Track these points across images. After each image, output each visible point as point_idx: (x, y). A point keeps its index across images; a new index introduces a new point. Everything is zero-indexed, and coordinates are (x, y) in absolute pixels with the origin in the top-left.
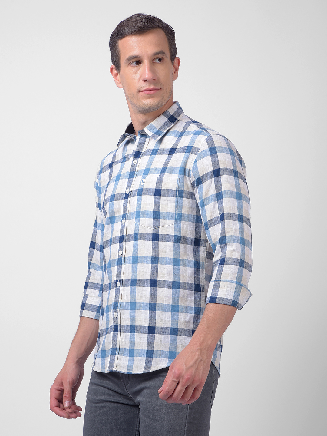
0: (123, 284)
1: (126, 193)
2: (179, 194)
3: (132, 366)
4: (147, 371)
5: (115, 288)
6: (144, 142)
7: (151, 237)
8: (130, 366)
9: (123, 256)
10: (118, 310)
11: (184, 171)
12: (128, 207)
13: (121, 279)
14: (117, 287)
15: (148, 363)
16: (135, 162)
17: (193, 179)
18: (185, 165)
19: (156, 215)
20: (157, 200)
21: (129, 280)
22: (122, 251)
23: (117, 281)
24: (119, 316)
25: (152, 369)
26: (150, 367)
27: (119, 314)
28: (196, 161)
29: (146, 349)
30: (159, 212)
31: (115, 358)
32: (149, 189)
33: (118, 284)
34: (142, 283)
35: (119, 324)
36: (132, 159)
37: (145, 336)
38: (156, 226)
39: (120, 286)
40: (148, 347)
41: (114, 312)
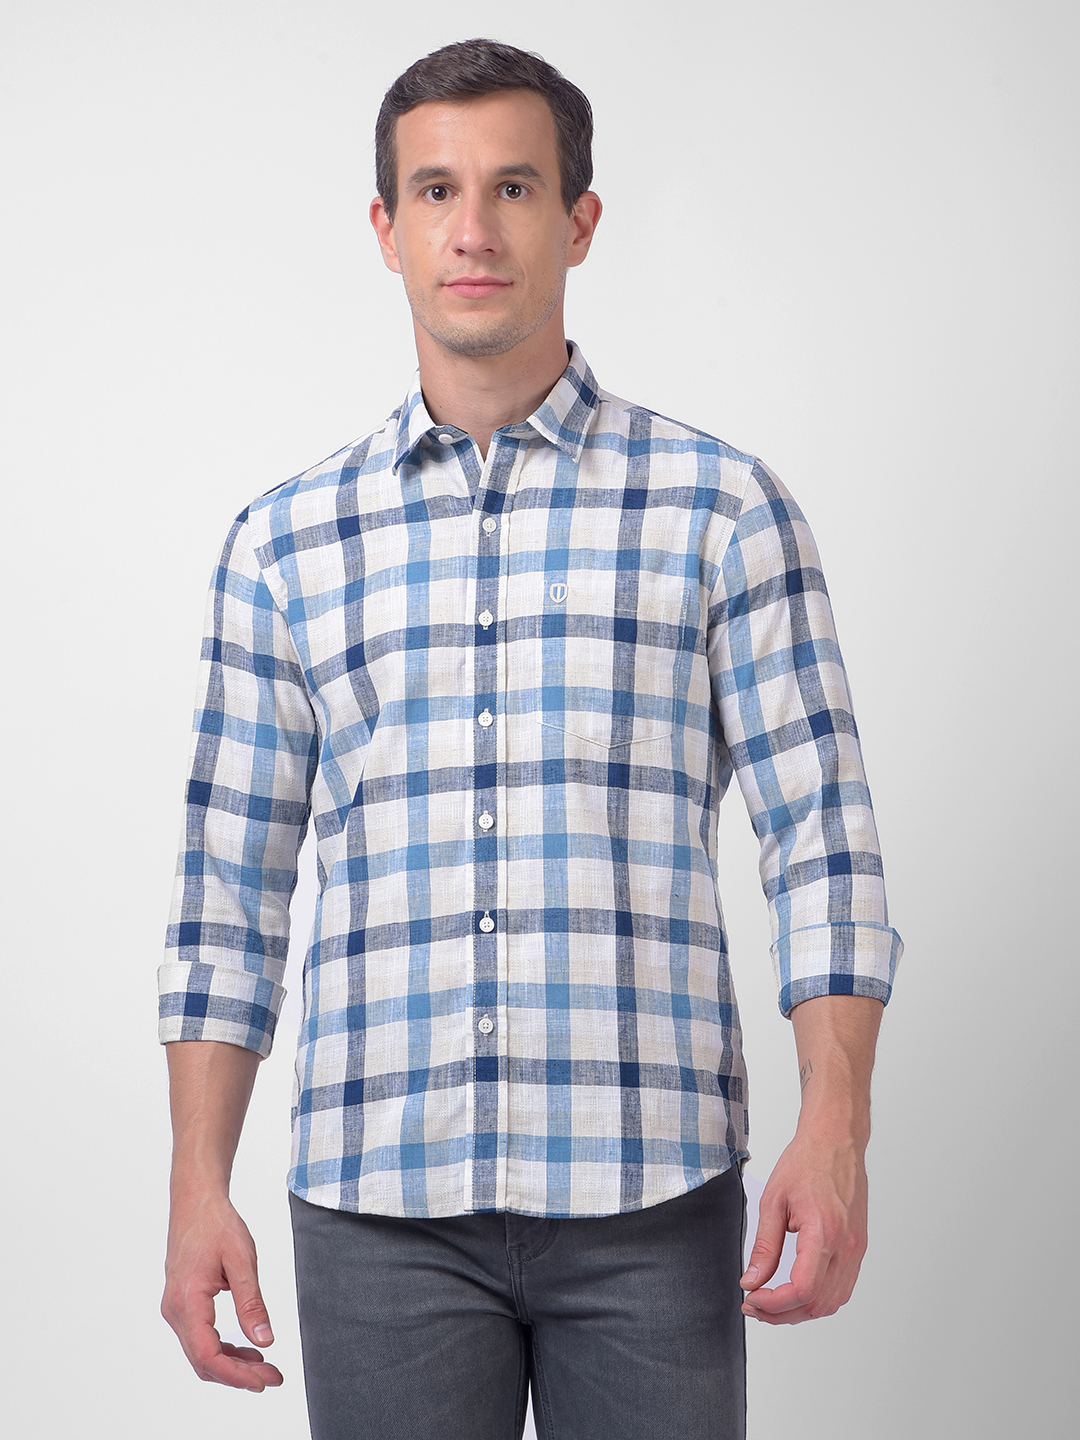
0: (508, 923)
1: (479, 627)
2: (687, 639)
3: (568, 1191)
4: (632, 1206)
5: (470, 938)
6: (510, 464)
7: (604, 775)
8: (559, 1188)
9: (500, 833)
10: (501, 1009)
11: (699, 569)
12: (501, 670)
13: (500, 905)
14: (478, 931)
15: (632, 1183)
16: (490, 523)
17: (721, 594)
18: (703, 547)
19: (624, 705)
20: (624, 655)
21: (533, 912)
22: (494, 814)
23: (479, 915)
24: (502, 1030)
25: (648, 1201)
26: (638, 1194)
27: (502, 1021)
28: (734, 540)
29: (618, 1134)
30: (629, 695)
31: (494, 1168)
32: (593, 617)
33: (486, 924)
34: (589, 921)
35: (501, 1052)
36: (477, 513)
37: (612, 1096)
38: (621, 739)
39: (494, 931)
40: (624, 1128)
41: (478, 1016)
